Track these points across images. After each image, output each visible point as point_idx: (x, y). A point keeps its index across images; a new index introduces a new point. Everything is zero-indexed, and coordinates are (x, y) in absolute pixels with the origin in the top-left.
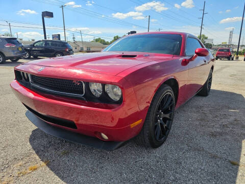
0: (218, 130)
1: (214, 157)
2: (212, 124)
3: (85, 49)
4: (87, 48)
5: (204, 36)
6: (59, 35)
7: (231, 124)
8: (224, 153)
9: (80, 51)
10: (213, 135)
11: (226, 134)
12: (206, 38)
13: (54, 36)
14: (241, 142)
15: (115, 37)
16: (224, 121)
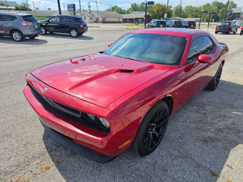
0: (212, 135)
1: (199, 166)
2: (209, 128)
3: (101, 20)
4: (103, 18)
5: (232, 2)
6: (74, 5)
7: (228, 128)
8: (209, 162)
9: (96, 22)
10: (205, 141)
11: (219, 140)
12: (235, 6)
13: (69, 6)
14: (229, 151)
15: (132, 5)
16: (221, 124)
